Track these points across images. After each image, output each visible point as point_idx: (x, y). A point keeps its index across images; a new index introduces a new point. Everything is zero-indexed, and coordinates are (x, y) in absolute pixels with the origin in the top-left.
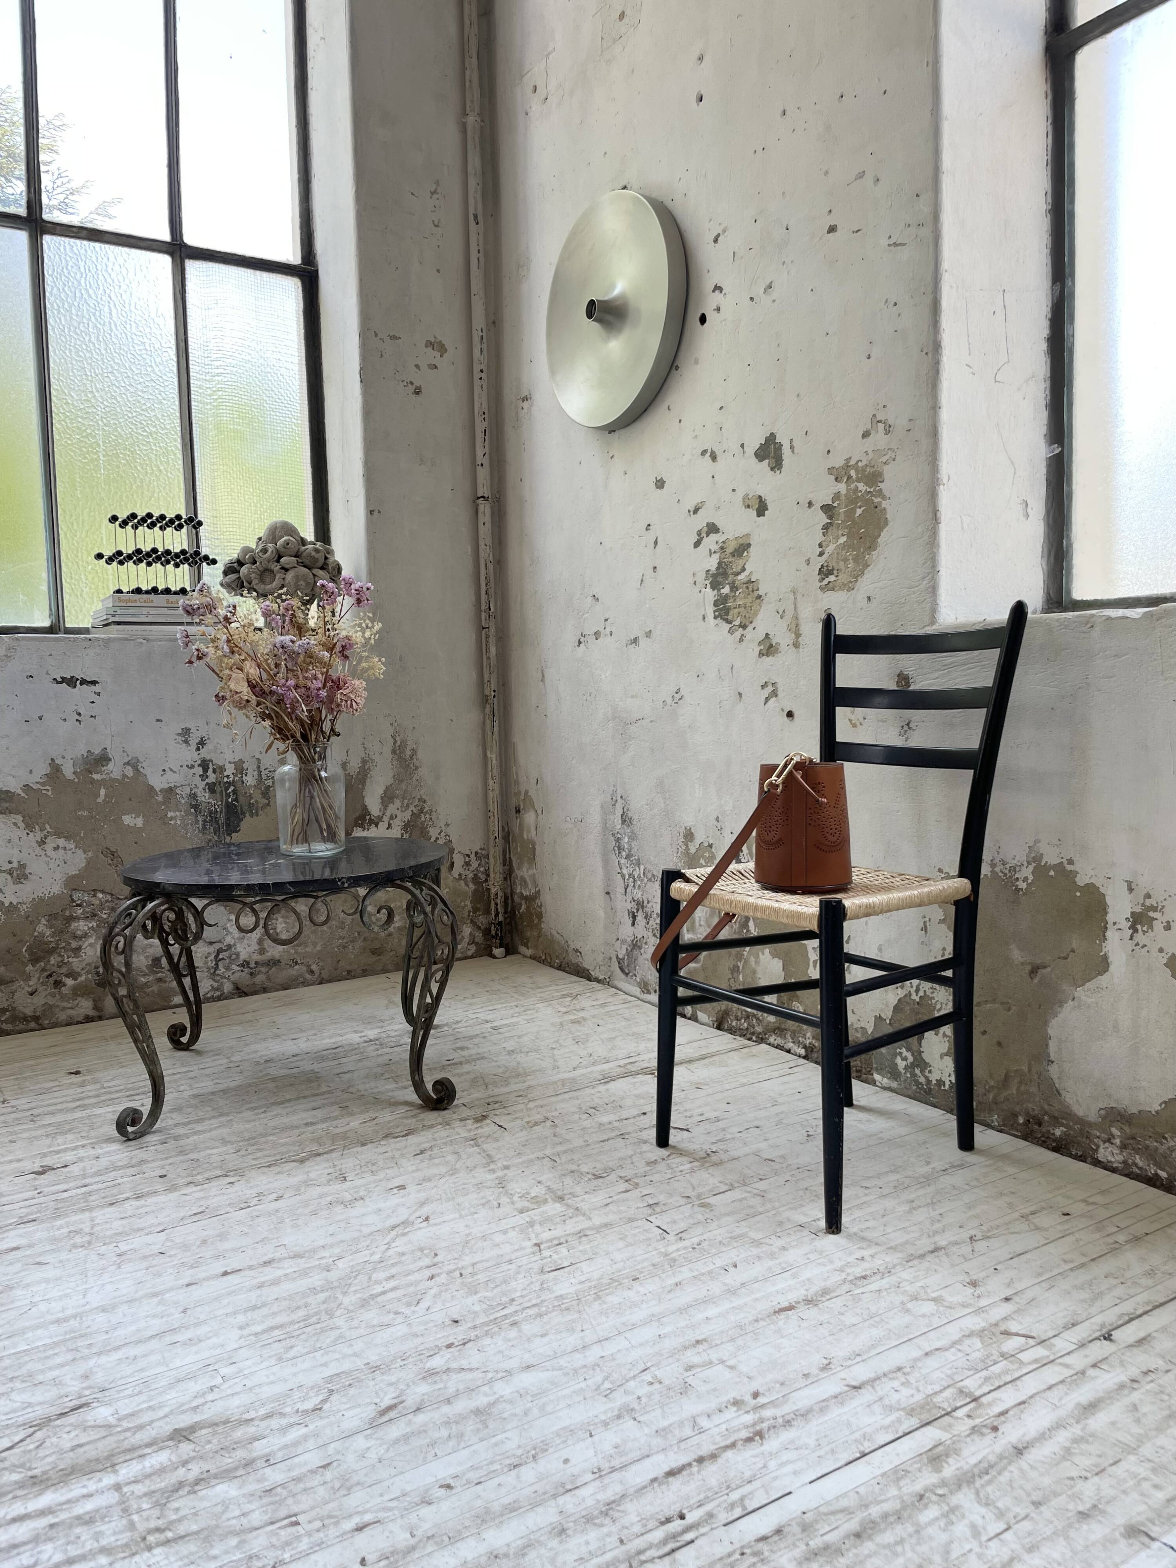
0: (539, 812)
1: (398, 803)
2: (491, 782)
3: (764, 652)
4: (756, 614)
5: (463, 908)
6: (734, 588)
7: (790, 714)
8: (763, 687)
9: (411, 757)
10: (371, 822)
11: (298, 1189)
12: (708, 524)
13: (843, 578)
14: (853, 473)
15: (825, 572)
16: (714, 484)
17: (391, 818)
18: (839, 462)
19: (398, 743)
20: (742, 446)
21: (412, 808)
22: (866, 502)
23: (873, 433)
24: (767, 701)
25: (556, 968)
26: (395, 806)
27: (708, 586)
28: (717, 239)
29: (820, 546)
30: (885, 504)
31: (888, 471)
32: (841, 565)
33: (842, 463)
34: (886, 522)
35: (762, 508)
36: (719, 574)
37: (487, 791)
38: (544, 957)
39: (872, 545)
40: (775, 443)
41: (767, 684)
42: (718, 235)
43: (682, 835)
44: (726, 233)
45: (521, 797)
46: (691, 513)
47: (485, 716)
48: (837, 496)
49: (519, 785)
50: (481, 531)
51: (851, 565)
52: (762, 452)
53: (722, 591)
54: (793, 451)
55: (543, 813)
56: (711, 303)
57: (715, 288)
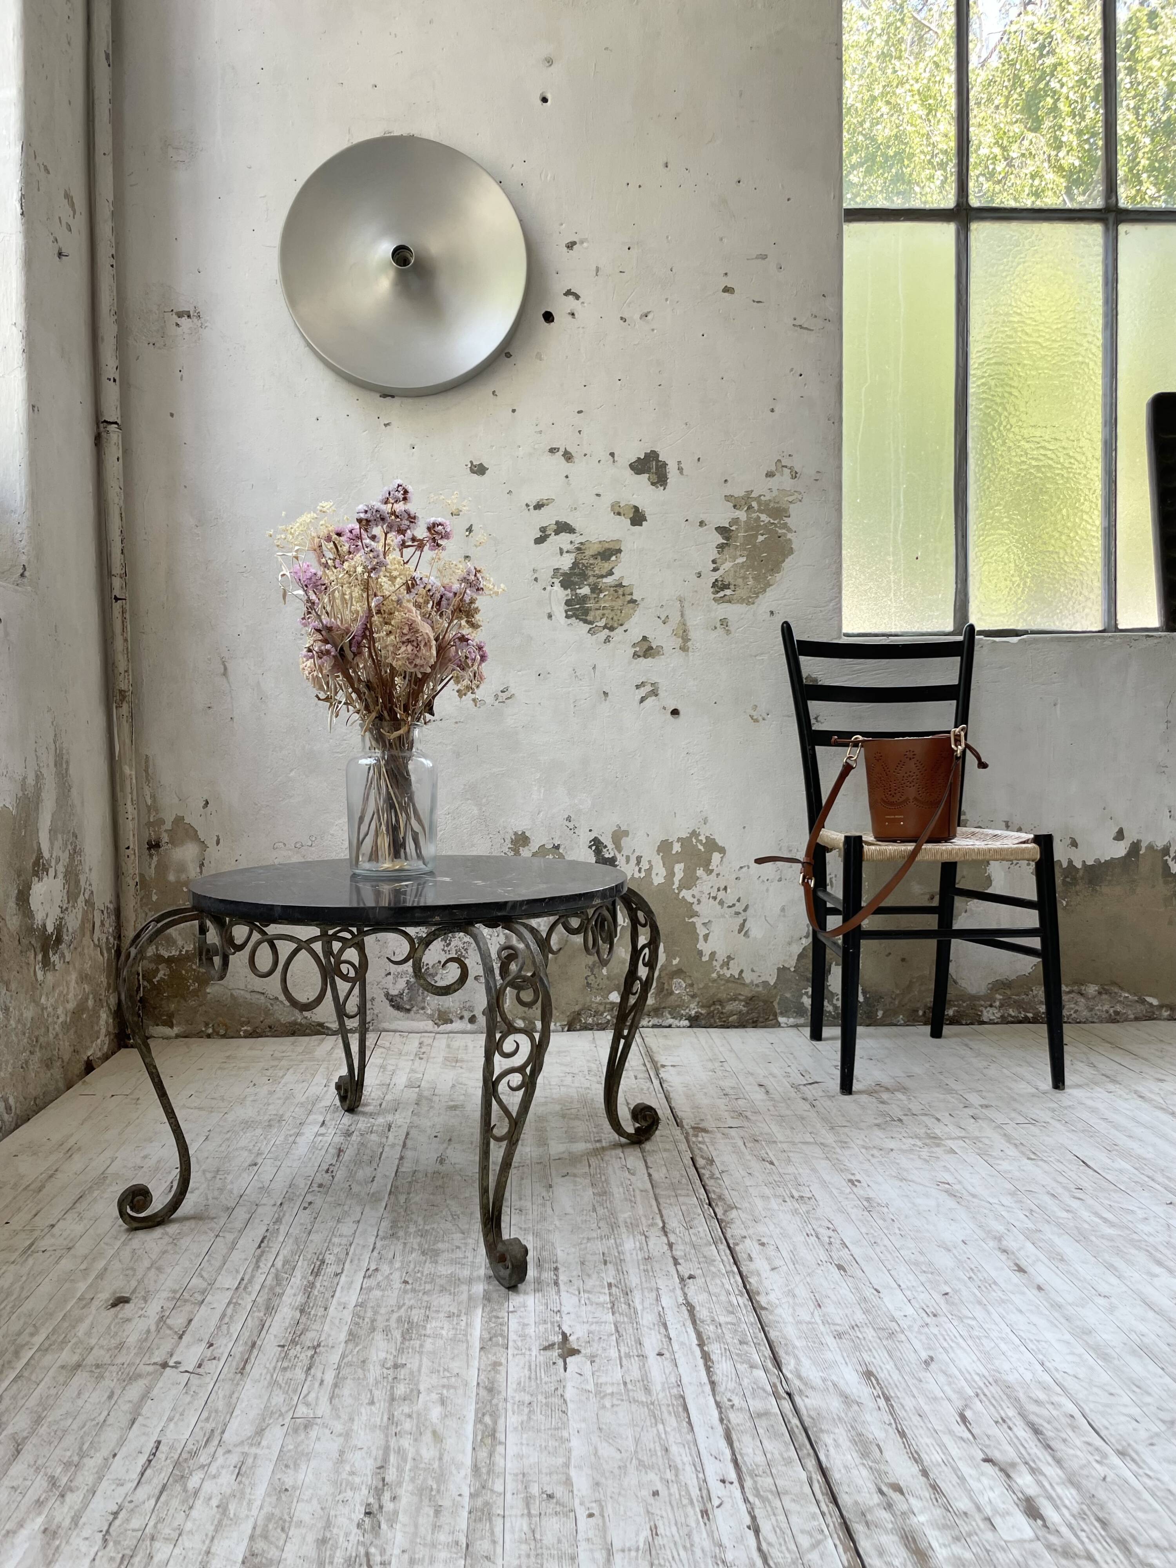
0: (211, 843)
1: (60, 839)
2: (130, 808)
3: (641, 654)
4: (628, 617)
6: (596, 589)
7: (675, 712)
8: (638, 687)
9: (66, 772)
10: (44, 868)
12: (557, 523)
13: (741, 593)
14: (754, 504)
15: (719, 586)
16: (569, 484)
17: (57, 861)
18: (739, 492)
19: (58, 750)
20: (612, 454)
21: (69, 846)
22: (769, 532)
23: (778, 474)
24: (642, 700)
25: (245, 1037)
26: (58, 844)
27: (557, 585)
28: (571, 246)
29: (714, 562)
30: (789, 536)
31: (793, 509)
32: (740, 581)
33: (742, 494)
34: (791, 551)
35: (638, 518)
36: (575, 574)
37: (121, 821)
38: (210, 1031)
39: (776, 568)
40: (658, 461)
41: (643, 684)
42: (574, 243)
43: (508, 841)
44: (585, 245)
45: (164, 827)
46: (531, 507)
47: (118, 718)
48: (735, 521)
49: (157, 811)
50: (114, 468)
51: (751, 582)
52: (640, 466)
53: (578, 591)
54: (681, 473)
55: (218, 843)
56: (561, 307)
57: (568, 293)
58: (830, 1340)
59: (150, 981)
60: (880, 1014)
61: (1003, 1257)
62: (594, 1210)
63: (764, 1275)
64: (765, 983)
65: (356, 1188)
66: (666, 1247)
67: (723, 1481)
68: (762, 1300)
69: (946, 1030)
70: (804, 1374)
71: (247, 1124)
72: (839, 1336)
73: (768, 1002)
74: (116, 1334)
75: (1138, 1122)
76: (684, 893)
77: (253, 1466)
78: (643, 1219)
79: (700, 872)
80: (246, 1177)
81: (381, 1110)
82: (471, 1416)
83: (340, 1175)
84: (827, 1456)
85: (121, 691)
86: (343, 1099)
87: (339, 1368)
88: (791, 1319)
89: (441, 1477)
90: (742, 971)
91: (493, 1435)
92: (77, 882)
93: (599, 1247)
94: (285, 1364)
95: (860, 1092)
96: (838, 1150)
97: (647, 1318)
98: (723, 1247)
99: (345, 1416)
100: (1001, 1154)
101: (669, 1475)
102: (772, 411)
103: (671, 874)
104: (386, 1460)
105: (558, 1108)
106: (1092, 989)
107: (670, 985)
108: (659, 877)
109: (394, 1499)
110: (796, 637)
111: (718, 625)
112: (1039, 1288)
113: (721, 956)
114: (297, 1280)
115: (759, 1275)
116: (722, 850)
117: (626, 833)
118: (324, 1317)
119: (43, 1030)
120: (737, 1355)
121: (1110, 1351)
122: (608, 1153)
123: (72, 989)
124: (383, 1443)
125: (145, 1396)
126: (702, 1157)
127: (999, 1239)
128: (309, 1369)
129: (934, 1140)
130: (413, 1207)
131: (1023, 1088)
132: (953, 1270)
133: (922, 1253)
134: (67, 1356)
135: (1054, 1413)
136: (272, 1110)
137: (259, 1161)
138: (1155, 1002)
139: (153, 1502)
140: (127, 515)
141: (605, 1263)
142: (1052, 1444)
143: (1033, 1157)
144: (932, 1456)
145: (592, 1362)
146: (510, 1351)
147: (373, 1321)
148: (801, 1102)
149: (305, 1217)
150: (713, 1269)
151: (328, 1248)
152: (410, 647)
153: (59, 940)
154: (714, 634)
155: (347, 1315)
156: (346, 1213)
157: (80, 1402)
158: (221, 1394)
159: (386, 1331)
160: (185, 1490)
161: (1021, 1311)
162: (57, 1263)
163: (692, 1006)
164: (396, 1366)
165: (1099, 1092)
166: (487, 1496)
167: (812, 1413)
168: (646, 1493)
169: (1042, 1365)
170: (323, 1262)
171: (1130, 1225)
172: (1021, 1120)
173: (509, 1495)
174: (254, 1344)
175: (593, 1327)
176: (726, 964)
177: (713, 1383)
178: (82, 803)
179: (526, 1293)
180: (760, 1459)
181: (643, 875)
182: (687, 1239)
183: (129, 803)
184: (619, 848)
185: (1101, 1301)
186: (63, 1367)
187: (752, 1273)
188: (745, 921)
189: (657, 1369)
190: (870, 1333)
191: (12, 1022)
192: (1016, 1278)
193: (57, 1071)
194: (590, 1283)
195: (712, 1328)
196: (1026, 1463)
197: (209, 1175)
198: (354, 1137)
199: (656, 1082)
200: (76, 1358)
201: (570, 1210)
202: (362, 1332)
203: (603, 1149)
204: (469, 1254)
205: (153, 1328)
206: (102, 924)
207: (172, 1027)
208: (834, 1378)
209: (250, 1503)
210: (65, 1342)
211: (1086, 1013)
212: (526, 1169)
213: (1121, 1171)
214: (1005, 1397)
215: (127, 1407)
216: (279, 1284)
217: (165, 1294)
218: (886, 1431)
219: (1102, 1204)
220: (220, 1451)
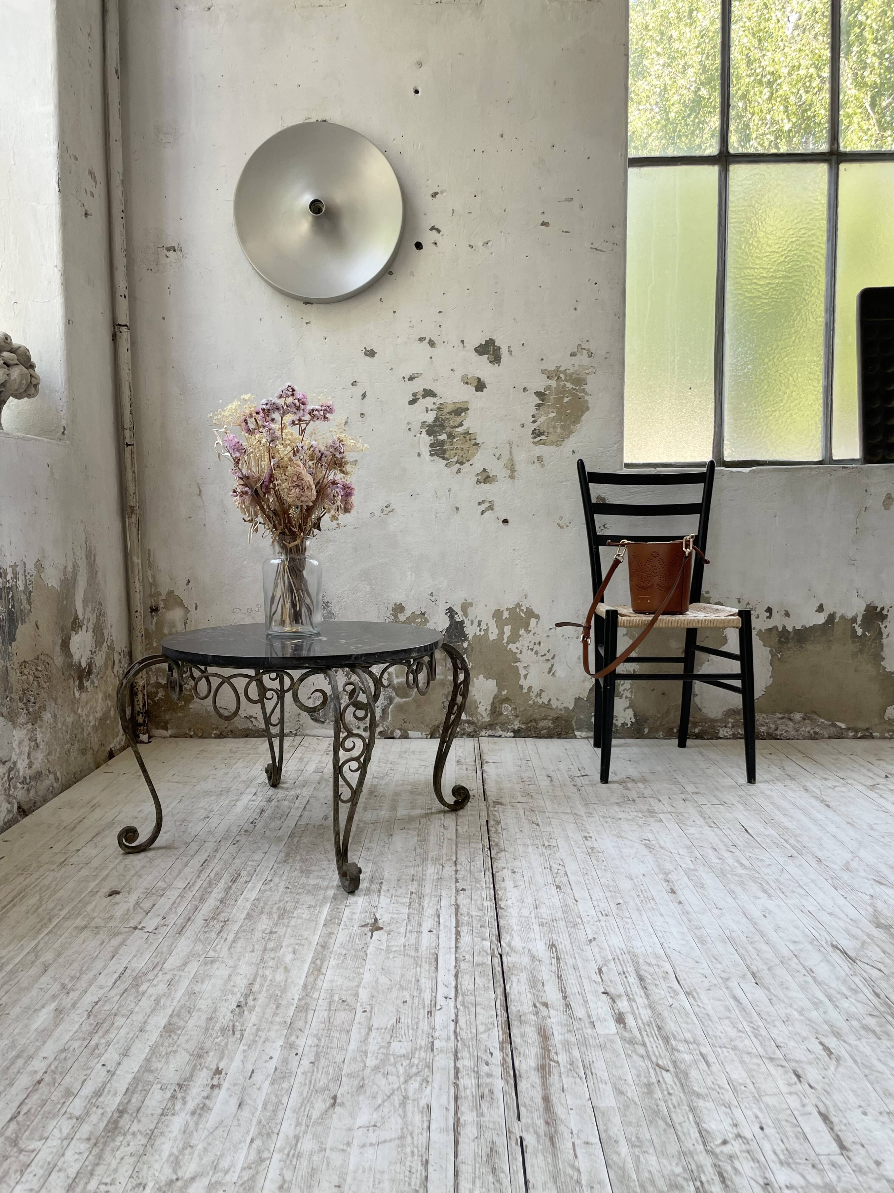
0: (192, 608)
1: (90, 606)
2: (137, 585)
3: (482, 481)
4: (473, 455)
6: (451, 436)
7: (505, 521)
8: (479, 504)
9: (94, 562)
10: (79, 625)
12: (424, 390)
13: (552, 438)
14: (562, 376)
15: (537, 433)
16: (432, 363)
17: (88, 621)
18: (552, 367)
19: (88, 548)
20: (462, 342)
21: (96, 611)
22: (573, 395)
23: (579, 355)
24: (483, 513)
25: (215, 738)
26: (89, 609)
27: (424, 433)
28: (434, 195)
29: (533, 416)
30: (586, 398)
31: (590, 379)
32: (551, 430)
33: (554, 368)
34: (588, 409)
35: (480, 386)
36: (436, 426)
37: (132, 593)
38: (192, 733)
39: (577, 420)
40: (494, 346)
41: (483, 502)
42: (437, 193)
43: (390, 609)
44: (444, 194)
45: (161, 598)
46: (406, 379)
47: (129, 525)
48: (548, 388)
49: (156, 586)
50: (125, 356)
51: (559, 431)
52: (482, 350)
53: (439, 437)
54: (511, 354)
55: (196, 609)
56: (428, 237)
57: (433, 228)
58: (536, 928)
59: (152, 700)
60: (646, 730)
61: (665, 884)
62: (415, 849)
63: (509, 890)
64: (566, 708)
65: (268, 833)
66: (453, 872)
67: (446, 998)
68: (502, 904)
69: (689, 742)
70: (513, 944)
71: (207, 793)
72: (542, 924)
73: (568, 721)
74: (109, 911)
75: (795, 805)
76: (511, 646)
77: (178, 981)
78: (444, 856)
79: (522, 632)
80: (201, 825)
81: (294, 786)
82: (309, 960)
83: (259, 825)
84: (510, 987)
85: (131, 507)
86: (269, 778)
87: (237, 933)
88: (516, 915)
89: (284, 990)
90: (550, 700)
91: (319, 970)
92: (102, 634)
93: (412, 871)
94: (206, 930)
95: (614, 782)
96: (585, 818)
97: (429, 911)
98: (489, 873)
99: (235, 957)
100: (693, 823)
101: (416, 993)
102: (575, 309)
103: (502, 633)
104: (254, 980)
105: (410, 787)
106: (798, 716)
107: (500, 708)
108: (493, 635)
109: (255, 999)
110: (588, 470)
111: (536, 461)
112: (680, 903)
113: (536, 690)
114: (222, 885)
115: (506, 890)
116: (537, 617)
117: (471, 605)
119: (80, 730)
120: (477, 933)
121: (708, 939)
122: (434, 816)
123: (99, 704)
124: (255, 972)
125: (122, 944)
126: (494, 820)
127: (667, 874)
128: (220, 932)
129: (652, 813)
130: (302, 846)
131: (729, 782)
132: (629, 891)
133: (614, 880)
134: (79, 922)
135: (657, 970)
136: (224, 785)
137: (211, 815)
138: (843, 726)
139: (118, 997)
140: (134, 388)
141: (413, 880)
142: (647, 986)
143: (713, 825)
144: (572, 989)
145: (389, 934)
146: (341, 927)
147: (263, 908)
148: (572, 787)
149: (233, 849)
150: (478, 885)
151: (244, 868)
152: (298, 490)
153: (90, 672)
154: (534, 466)
155: (248, 905)
156: (259, 848)
157: (84, 946)
158: (166, 944)
159: (270, 914)
160: (138, 992)
161: (662, 915)
162: (79, 871)
163: (516, 723)
164: (271, 933)
165: (779, 786)
166: (308, 999)
167: (510, 965)
168: (399, 1002)
169: (662, 945)
170: (239, 875)
171: (757, 868)
172: (717, 802)
173: (320, 1000)
174: (189, 919)
175: (395, 916)
176: (539, 695)
177: (457, 947)
178: (105, 582)
179: (359, 896)
180: (471, 987)
181: (482, 633)
182: (468, 868)
183: (137, 581)
184: (466, 615)
185: (717, 911)
186: (76, 928)
187: (501, 888)
188: (553, 665)
189: (426, 939)
190: (562, 924)
191: (59, 725)
192: (668, 897)
193: (89, 756)
194: (400, 891)
195: (466, 918)
196: (628, 995)
197: (178, 823)
198: (273, 803)
199: (479, 772)
200: (84, 923)
201: (400, 850)
202: (255, 914)
203: (432, 813)
204: (330, 873)
205: (131, 908)
206: (120, 662)
207: (167, 730)
208: (531, 947)
209: (173, 999)
210: (79, 914)
211: (793, 733)
212: (378, 825)
213: (768, 836)
214: (630, 961)
215: (111, 949)
216: (210, 886)
217: (141, 890)
218: (551, 976)
219: (745, 855)
220: (161, 973)
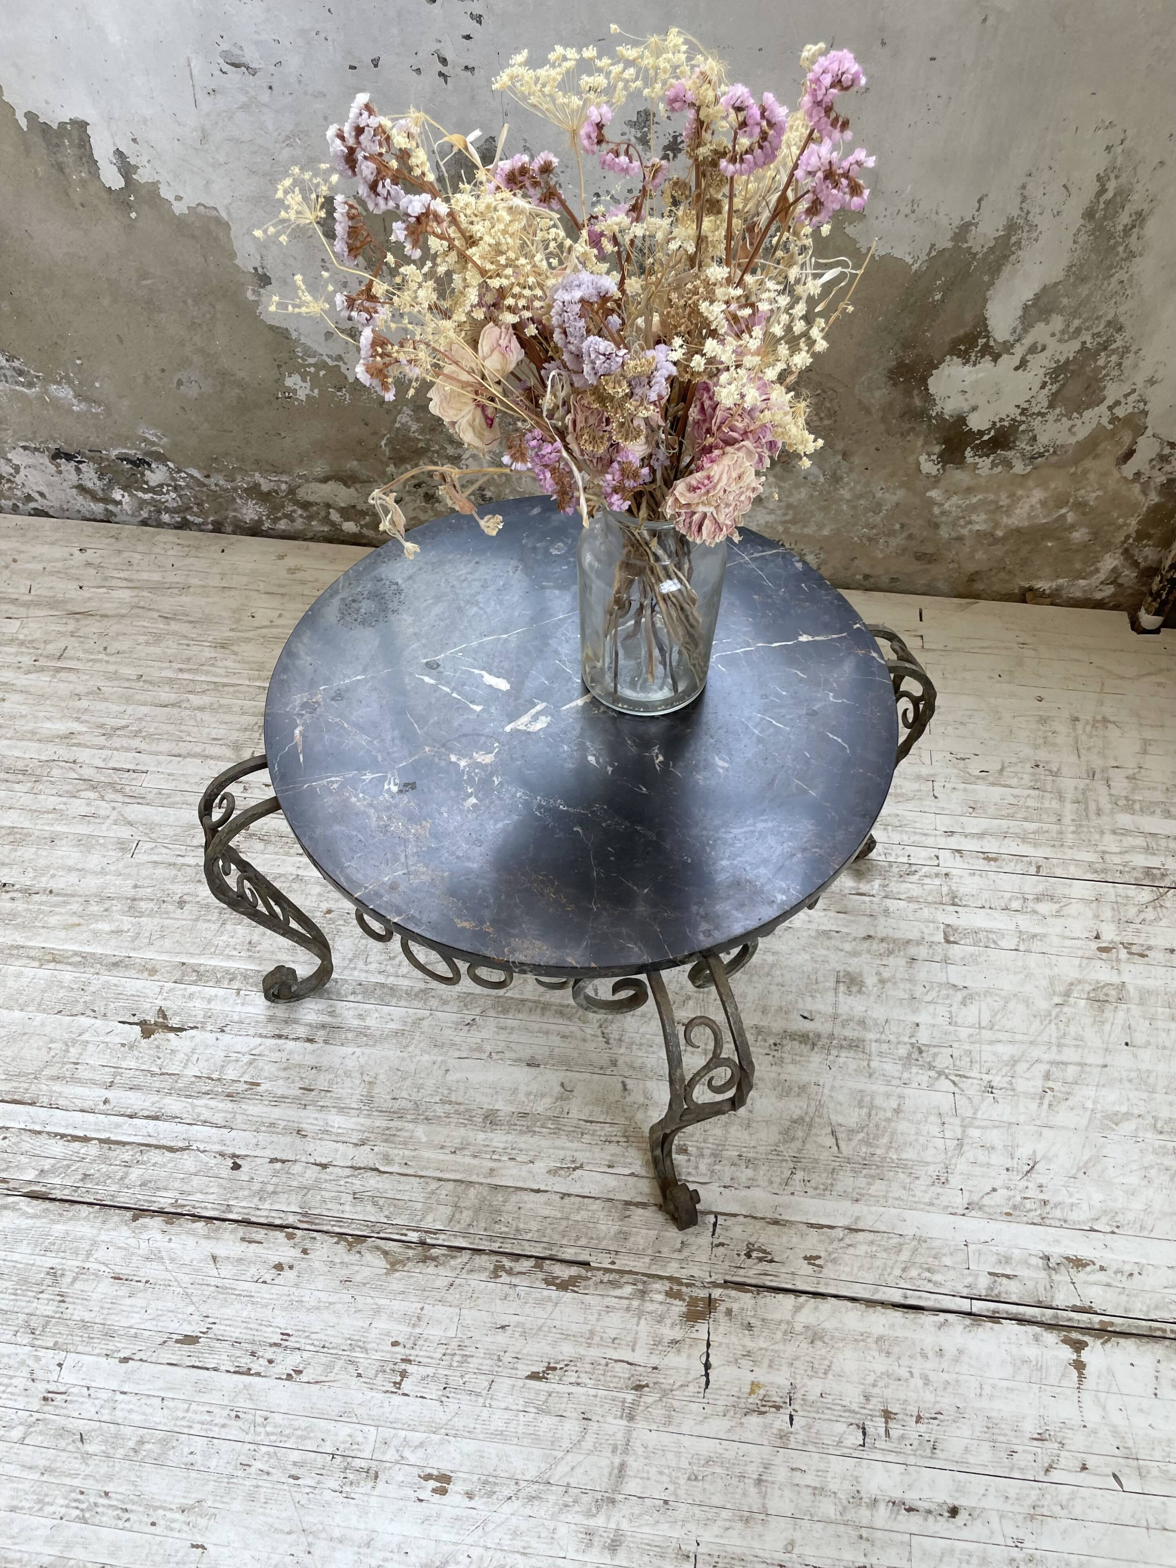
1: (1057, 322)
5: (1120, 527)
9: (1127, 231)
10: (986, 350)
11: (329, 1368)
17: (1033, 349)
19: (1109, 195)
21: (1087, 337)
26: (1049, 328)
63: (204, 1242)
66: (324, 1161)
68: (153, 1222)
72: (53, 1273)
82: (86, 949)
89: (22, 927)
91: (54, 961)
92: (1095, 389)
99: (126, 871)
115: (208, 1238)
118: (287, 854)
119: (924, 523)
120: (69, 1166)
123: (1024, 506)
124: (81, 893)
145: (123, 1045)
146: (169, 984)
150: (243, 1194)
153: (999, 444)
175: (180, 1056)
187: (217, 1231)
193: (940, 571)
194: (270, 1067)
195: (127, 1158)
